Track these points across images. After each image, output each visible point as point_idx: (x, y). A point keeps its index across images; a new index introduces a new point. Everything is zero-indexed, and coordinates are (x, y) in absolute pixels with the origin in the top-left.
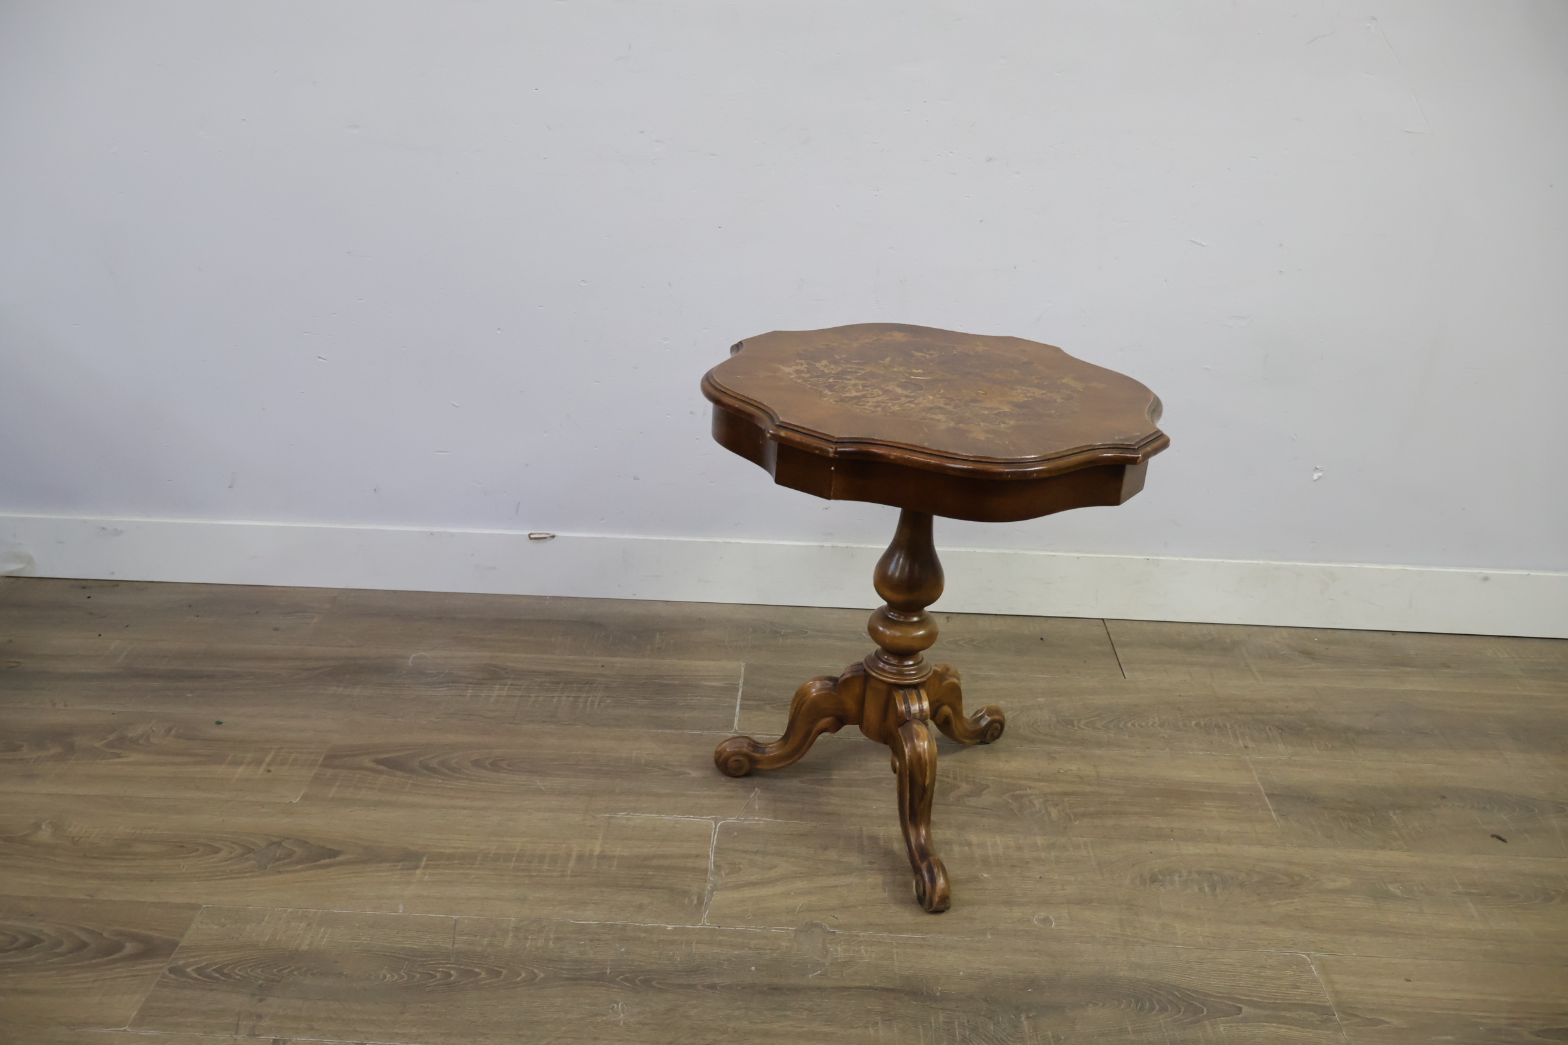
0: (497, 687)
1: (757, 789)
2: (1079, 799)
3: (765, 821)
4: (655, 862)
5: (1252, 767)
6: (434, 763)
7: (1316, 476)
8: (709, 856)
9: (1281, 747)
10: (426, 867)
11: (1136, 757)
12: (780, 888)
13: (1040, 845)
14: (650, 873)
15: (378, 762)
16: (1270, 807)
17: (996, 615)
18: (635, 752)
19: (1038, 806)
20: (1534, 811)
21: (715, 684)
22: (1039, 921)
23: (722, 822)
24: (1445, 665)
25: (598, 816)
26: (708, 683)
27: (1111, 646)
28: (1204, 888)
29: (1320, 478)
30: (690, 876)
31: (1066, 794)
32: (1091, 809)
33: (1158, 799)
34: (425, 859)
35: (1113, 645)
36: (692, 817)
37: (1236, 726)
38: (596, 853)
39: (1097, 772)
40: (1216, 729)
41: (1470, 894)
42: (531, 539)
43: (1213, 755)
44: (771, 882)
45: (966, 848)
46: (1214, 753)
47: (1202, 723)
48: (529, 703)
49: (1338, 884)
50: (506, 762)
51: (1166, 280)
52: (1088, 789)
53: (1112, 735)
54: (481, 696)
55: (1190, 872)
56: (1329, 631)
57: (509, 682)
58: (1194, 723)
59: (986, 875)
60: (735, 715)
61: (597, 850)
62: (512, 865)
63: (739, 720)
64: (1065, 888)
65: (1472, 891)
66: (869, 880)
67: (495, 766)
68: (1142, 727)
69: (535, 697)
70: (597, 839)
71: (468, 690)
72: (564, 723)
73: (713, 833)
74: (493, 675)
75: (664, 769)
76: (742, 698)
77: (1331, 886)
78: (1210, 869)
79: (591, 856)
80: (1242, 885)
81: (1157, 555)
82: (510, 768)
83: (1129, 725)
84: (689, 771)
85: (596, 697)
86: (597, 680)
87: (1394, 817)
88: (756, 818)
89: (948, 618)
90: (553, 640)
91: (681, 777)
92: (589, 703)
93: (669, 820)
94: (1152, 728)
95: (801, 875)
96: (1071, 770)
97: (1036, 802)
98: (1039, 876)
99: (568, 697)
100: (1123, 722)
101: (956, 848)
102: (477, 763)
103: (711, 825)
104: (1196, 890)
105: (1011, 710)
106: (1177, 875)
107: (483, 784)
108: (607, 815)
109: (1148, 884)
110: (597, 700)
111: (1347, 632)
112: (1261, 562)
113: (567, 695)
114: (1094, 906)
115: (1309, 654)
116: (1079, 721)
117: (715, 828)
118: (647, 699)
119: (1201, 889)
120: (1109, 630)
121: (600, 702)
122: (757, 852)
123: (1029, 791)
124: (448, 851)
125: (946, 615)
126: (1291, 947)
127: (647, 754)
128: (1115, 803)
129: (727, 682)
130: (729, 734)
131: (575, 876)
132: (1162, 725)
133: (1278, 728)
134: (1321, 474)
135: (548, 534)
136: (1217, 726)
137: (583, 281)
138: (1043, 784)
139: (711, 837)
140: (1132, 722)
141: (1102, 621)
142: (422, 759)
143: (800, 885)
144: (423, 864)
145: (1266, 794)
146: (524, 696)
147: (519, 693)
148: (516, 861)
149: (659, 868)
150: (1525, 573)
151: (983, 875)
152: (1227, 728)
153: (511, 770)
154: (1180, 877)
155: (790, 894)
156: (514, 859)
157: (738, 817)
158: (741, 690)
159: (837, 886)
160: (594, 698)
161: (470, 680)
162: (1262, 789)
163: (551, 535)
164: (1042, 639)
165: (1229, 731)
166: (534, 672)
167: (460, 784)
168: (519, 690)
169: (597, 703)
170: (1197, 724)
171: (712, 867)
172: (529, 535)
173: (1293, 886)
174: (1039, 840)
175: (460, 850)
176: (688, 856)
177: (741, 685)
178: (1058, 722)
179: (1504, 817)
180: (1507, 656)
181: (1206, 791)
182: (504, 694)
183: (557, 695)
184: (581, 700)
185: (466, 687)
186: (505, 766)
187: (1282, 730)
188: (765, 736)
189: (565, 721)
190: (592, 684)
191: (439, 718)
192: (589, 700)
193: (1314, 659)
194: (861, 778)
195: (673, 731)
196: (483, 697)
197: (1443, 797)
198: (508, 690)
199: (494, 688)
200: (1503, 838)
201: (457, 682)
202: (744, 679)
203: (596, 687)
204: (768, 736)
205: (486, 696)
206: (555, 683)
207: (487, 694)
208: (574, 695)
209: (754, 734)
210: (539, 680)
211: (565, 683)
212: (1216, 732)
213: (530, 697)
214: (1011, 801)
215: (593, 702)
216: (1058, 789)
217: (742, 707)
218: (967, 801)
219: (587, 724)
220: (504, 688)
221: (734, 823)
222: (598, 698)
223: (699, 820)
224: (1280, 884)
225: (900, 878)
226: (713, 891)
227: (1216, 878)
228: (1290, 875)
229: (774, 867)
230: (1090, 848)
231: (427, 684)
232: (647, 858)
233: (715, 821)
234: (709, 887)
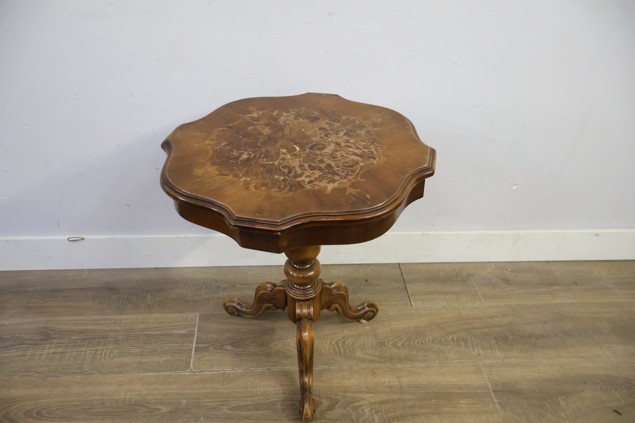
0: (48, 346)
1: (202, 418)
2: (390, 406)
5: (483, 370)
7: (514, 188)
9: (498, 352)
11: (421, 368)
16: (496, 401)
17: (342, 264)
18: (128, 394)
19: (367, 414)
20: (633, 389)
21: (181, 332)
24: (576, 283)
26: (177, 332)
27: (404, 283)
29: (516, 189)
31: (383, 402)
32: (398, 413)
33: (434, 401)
35: (404, 282)
37: (473, 339)
39: (399, 382)
40: (462, 342)
42: (70, 241)
43: (462, 362)
46: (462, 361)
47: (455, 338)
48: (66, 358)
50: (47, 410)
51: (437, 86)
52: (395, 396)
53: (407, 352)
54: (36, 354)
56: (515, 263)
57: (55, 341)
58: (450, 338)
60: (191, 356)
63: (194, 361)
67: (39, 416)
68: (422, 343)
69: (70, 352)
71: (29, 350)
72: (87, 373)
74: (46, 336)
75: (146, 407)
76: (196, 342)
81: (428, 231)
82: (48, 416)
83: (416, 343)
84: (161, 407)
86: (110, 335)
87: (562, 402)
90: (86, 304)
91: (156, 412)
92: (103, 354)
94: (428, 344)
96: (385, 382)
97: (366, 411)
99: (91, 350)
100: (412, 341)
102: (28, 414)
105: (351, 337)
110: (109, 352)
112: (483, 232)
113: (91, 349)
115: (506, 281)
116: (388, 342)
118: (140, 348)
120: (402, 271)
121: (110, 353)
123: (362, 403)
127: (136, 395)
128: (411, 407)
129: (188, 330)
130: (187, 373)
132: (433, 342)
133: (495, 338)
134: (517, 187)
135: (80, 238)
136: (463, 340)
138: (369, 395)
140: (417, 340)
141: (398, 264)
145: (492, 391)
146: (63, 352)
147: (60, 350)
150: (617, 231)
152: (468, 340)
153: (50, 418)
158: (196, 335)
160: (107, 350)
161: (31, 342)
162: (490, 387)
163: (82, 238)
164: (366, 280)
165: (470, 342)
166: (72, 331)
168: (61, 347)
169: (108, 354)
170: (453, 339)
172: (68, 239)
177: (196, 332)
178: (377, 343)
179: (617, 395)
180: (605, 274)
181: (460, 391)
182: (51, 352)
183: (84, 350)
184: (99, 352)
185: (28, 347)
186: (45, 415)
187: (497, 340)
188: (208, 373)
189: (87, 371)
190: (107, 338)
191: (8, 376)
192: (104, 353)
193: (509, 284)
194: (265, 402)
195: (153, 374)
196: (38, 355)
197: (585, 383)
198: (54, 348)
199: (46, 347)
200: (620, 411)
201: (23, 344)
202: (198, 327)
203: (109, 341)
204: (210, 373)
205: (40, 354)
206: (85, 339)
207: (40, 353)
208: (95, 349)
209: (202, 371)
210: (74, 338)
211: (90, 339)
212: (463, 344)
213: (67, 352)
214: (352, 412)
215: (106, 353)
216: (378, 399)
217: (197, 350)
218: (327, 414)
219: (101, 373)
220: (52, 347)
222: (109, 350)
231: (3, 347)
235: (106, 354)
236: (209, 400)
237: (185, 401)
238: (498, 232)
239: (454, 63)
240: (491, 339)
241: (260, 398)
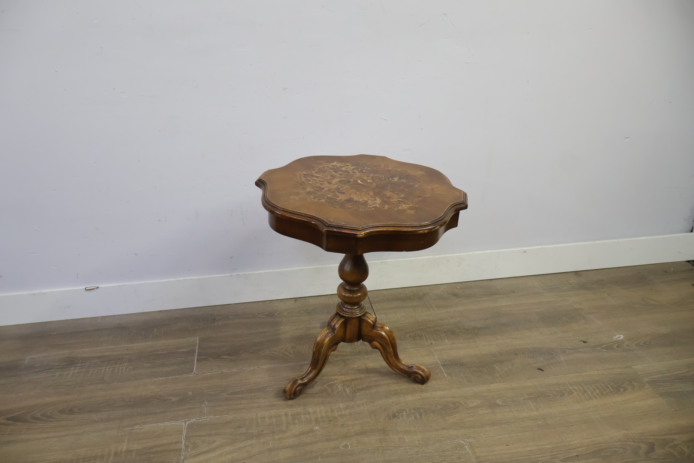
0: (73, 368)
1: (205, 402)
2: (359, 382)
3: (210, 418)
4: (154, 450)
5: (434, 353)
6: (38, 415)
8: (182, 441)
9: (447, 341)
12: (218, 452)
13: (342, 408)
14: (152, 456)
15: (8, 419)
16: (444, 371)
17: (318, 296)
18: (144, 392)
19: (340, 388)
20: (554, 354)
21: (184, 350)
22: (343, 447)
23: (189, 422)
24: (513, 292)
25: (125, 430)
26: (181, 350)
27: (370, 304)
28: (417, 416)
30: (173, 454)
31: (353, 380)
32: (365, 385)
36: (173, 422)
37: (427, 334)
38: (124, 450)
39: (366, 366)
40: (418, 337)
41: (531, 398)
42: (86, 290)
43: (418, 350)
44: (214, 450)
45: (308, 416)
46: (417, 349)
47: (412, 335)
48: (89, 375)
49: (475, 404)
50: (77, 408)
51: (372, 137)
52: (363, 376)
54: (64, 374)
55: (410, 410)
56: (464, 283)
57: (79, 365)
58: (408, 336)
59: (317, 428)
60: (194, 365)
61: (125, 448)
63: (196, 368)
64: (354, 427)
65: (531, 397)
66: (262, 440)
67: (71, 411)
69: (92, 371)
70: (125, 442)
71: (57, 372)
73: (184, 429)
74: (71, 362)
75: (158, 399)
76: (197, 356)
77: (471, 405)
78: (419, 406)
80: (433, 412)
81: (386, 260)
82: (79, 411)
84: (171, 398)
85: (124, 366)
86: (124, 357)
87: (497, 367)
88: (205, 417)
89: (295, 301)
90: (102, 339)
91: (167, 402)
92: (120, 370)
93: (161, 426)
95: (228, 443)
96: (355, 367)
98: (342, 424)
99: (110, 368)
101: (303, 416)
102: (62, 411)
103: (183, 424)
104: (413, 418)
106: (405, 412)
107: (65, 422)
108: (130, 428)
109: (392, 419)
111: (472, 282)
112: (431, 257)
114: (368, 434)
115: (456, 295)
117: (185, 426)
118: (151, 363)
119: (415, 417)
120: (369, 296)
123: (336, 381)
125: (295, 299)
126: (457, 439)
127: (150, 392)
128: (375, 381)
129: (190, 349)
130: (191, 375)
133: (445, 332)
135: (95, 287)
136: (418, 335)
137: (94, 163)
138: (342, 377)
139: (183, 431)
142: (31, 414)
143: (228, 449)
145: (441, 365)
146: (87, 371)
147: (84, 370)
149: (157, 452)
150: (540, 247)
151: (316, 428)
152: (423, 336)
153: (80, 412)
154: (406, 412)
155: (223, 455)
157: (196, 418)
158: (197, 351)
159: (246, 446)
160: (123, 367)
161: (58, 367)
162: (440, 363)
163: (96, 287)
166: (92, 357)
167: (53, 424)
168: (83, 368)
169: (124, 369)
170: (410, 336)
171: (184, 447)
172: (85, 288)
173: (455, 408)
174: (341, 405)
176: (171, 444)
177: (197, 349)
179: (541, 359)
180: (538, 284)
182: (76, 372)
183: (104, 368)
184: (116, 369)
186: (76, 411)
187: (447, 333)
188: (209, 374)
189: (108, 381)
190: (122, 360)
191: (41, 390)
192: (121, 368)
193: (458, 297)
194: (256, 388)
195: (163, 378)
197: (516, 354)
198: (78, 369)
199: (71, 369)
200: (542, 369)
201: (51, 369)
202: (199, 346)
203: (124, 361)
204: (210, 374)
206: (103, 362)
207: (67, 373)
208: (112, 367)
209: (203, 373)
210: (95, 361)
211: (108, 361)
212: (418, 339)
213: (90, 371)
214: (327, 388)
215: (122, 369)
216: (349, 378)
217: (198, 360)
218: (308, 391)
219: (119, 381)
220: (76, 369)
221: (194, 422)
222: (125, 367)
223: (177, 423)
224: (450, 408)
225: (276, 437)
226: (184, 460)
227: (422, 410)
228: (454, 403)
229: (215, 441)
230: (365, 405)
231: (35, 372)
232: (151, 448)
233: (185, 422)
234: (182, 458)
236: (210, 390)
237: (191, 393)
238: (443, 256)
239: (381, 118)
240: (441, 333)
241: (252, 385)
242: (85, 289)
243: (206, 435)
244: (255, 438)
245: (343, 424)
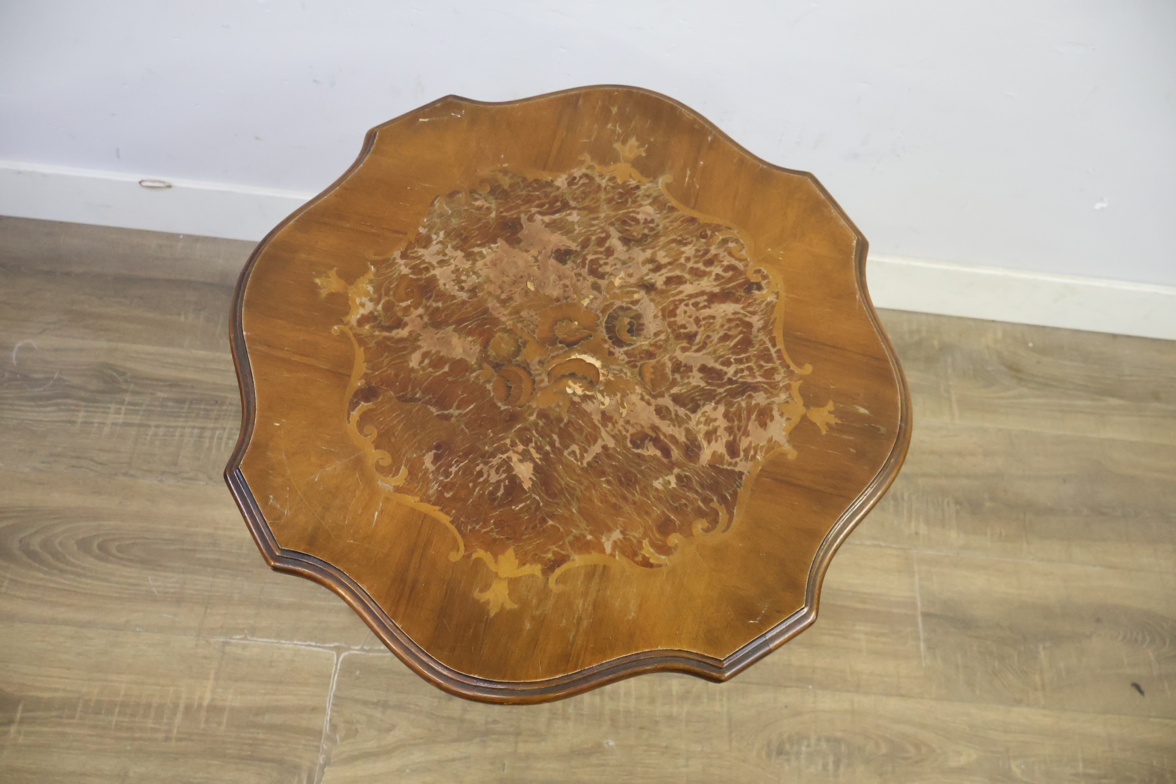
0: (113, 407)
4: (267, 719)
5: (916, 567)
6: (35, 544)
7: (1098, 206)
8: (326, 708)
9: (953, 534)
10: (22, 721)
12: (395, 762)
13: (674, 693)
14: (261, 736)
16: (922, 634)
23: (345, 653)
24: (1156, 397)
25: (212, 640)
28: (828, 764)
30: (303, 742)
34: (20, 708)
36: (313, 644)
38: (205, 703)
41: (1087, 776)
42: (143, 187)
44: (388, 751)
46: (882, 543)
48: (148, 438)
49: (963, 760)
50: (117, 543)
54: (93, 423)
55: (819, 739)
57: (128, 398)
59: (611, 743)
61: (207, 697)
62: (115, 719)
65: (1091, 771)
66: (489, 748)
67: (104, 552)
69: (155, 426)
70: (208, 679)
71: (79, 411)
72: (186, 475)
73: (333, 672)
74: (109, 383)
77: (954, 762)
78: (839, 734)
79: (200, 706)
80: (866, 760)
82: (120, 555)
85: (224, 429)
86: (227, 398)
87: (1042, 653)
90: (182, 318)
92: (215, 440)
93: (288, 649)
95: (421, 740)
98: (664, 744)
99: (194, 427)
102: (84, 545)
103: (333, 657)
104: (820, 768)
106: (805, 743)
108: (222, 639)
109: (774, 757)
110: (225, 435)
113: (192, 424)
115: (1016, 371)
117: (337, 665)
122: (376, 704)
124: (46, 695)
131: (180, 740)
133: (957, 502)
135: (163, 182)
139: (330, 677)
142: (22, 535)
143: (418, 756)
144: (19, 715)
145: (922, 614)
146: (142, 425)
147: (136, 419)
148: (120, 713)
149: (272, 728)
151: (608, 743)
152: (903, 499)
153: (121, 559)
154: (808, 746)
156: (117, 710)
157: (363, 645)
161: (83, 394)
162: (919, 604)
163: (167, 184)
165: (906, 505)
166: (157, 380)
167: (64, 581)
168: (136, 412)
169: (224, 440)
171: (328, 727)
172: (140, 182)
173: (917, 762)
175: (60, 695)
176: (302, 709)
179: (1151, 654)
181: (860, 606)
182: (121, 421)
183: (180, 424)
184: (208, 434)
185: (77, 405)
186: (114, 551)
187: (961, 506)
189: (187, 472)
190: (222, 404)
191: (44, 463)
193: (1020, 380)
196: (96, 425)
197: (1098, 620)
198: (126, 414)
199: (109, 408)
200: (1143, 688)
201: (67, 396)
203: (226, 410)
205: (100, 423)
206: (180, 402)
207: (101, 419)
208: (200, 425)
210: (162, 394)
211: (191, 402)
213: (149, 426)
219: (210, 478)
220: (120, 409)
221: (357, 655)
222: (227, 431)
223: (321, 650)
224: (905, 759)
225: (522, 748)
226: (325, 765)
227: (843, 748)
228: (917, 746)
229: (392, 727)
230: (725, 699)
231: (33, 399)
232: (260, 711)
233: (338, 650)
234: (321, 760)
235: (221, 439)
240: (948, 503)
242: (139, 185)
243: (379, 701)
244: (477, 740)
245: (666, 747)
